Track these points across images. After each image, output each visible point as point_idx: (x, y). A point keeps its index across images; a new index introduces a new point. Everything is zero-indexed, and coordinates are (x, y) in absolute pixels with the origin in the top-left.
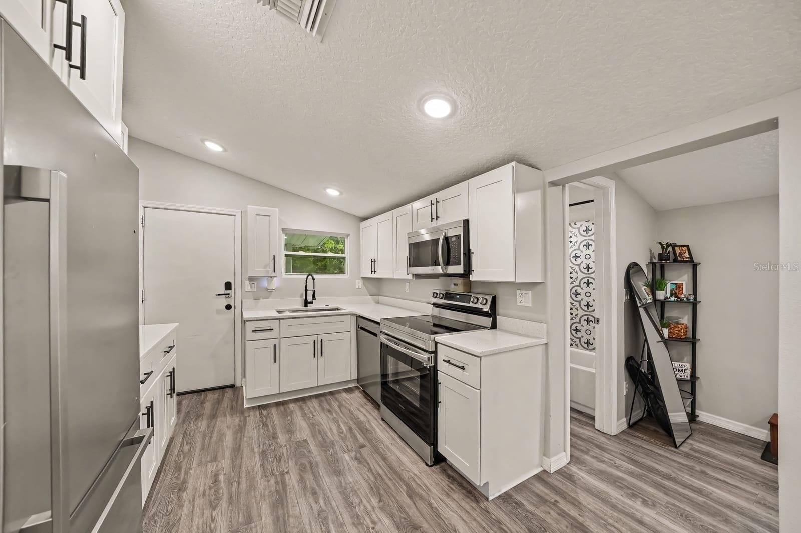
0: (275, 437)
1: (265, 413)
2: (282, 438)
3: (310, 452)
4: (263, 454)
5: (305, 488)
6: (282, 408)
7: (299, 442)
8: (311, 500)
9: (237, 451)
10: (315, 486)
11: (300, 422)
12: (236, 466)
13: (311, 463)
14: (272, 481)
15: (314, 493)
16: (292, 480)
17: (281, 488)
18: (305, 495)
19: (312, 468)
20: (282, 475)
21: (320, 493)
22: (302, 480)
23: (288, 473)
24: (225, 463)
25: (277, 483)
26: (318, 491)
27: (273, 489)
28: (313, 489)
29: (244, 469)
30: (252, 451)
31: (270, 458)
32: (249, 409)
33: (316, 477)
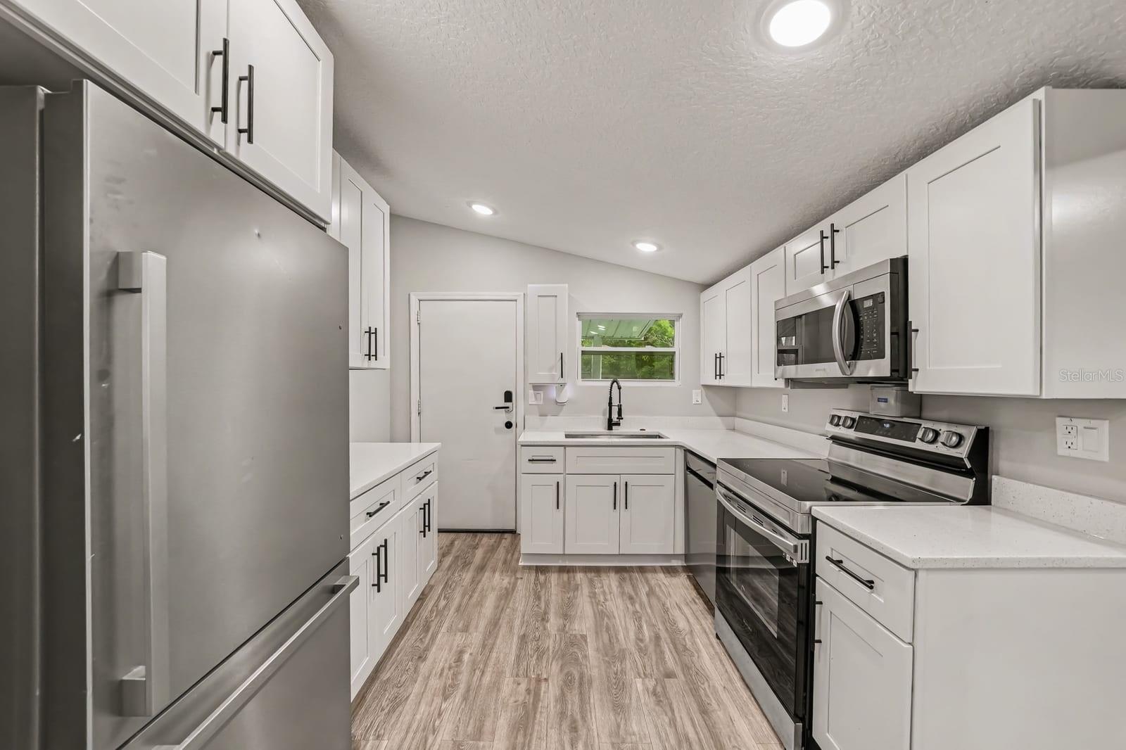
0: (544, 618)
1: (542, 578)
2: (553, 623)
3: (586, 657)
4: (523, 638)
5: (562, 714)
6: (565, 576)
7: (575, 636)
8: (566, 738)
9: (495, 624)
10: (578, 717)
11: (584, 605)
12: (487, 647)
13: (581, 678)
14: (523, 686)
15: (574, 729)
16: (550, 692)
17: (531, 701)
18: (561, 725)
19: (581, 684)
20: (539, 680)
21: (582, 732)
22: (562, 699)
23: (546, 680)
24: (476, 637)
25: (528, 691)
26: (580, 727)
27: (521, 699)
28: (574, 721)
29: (494, 655)
30: (511, 628)
31: (531, 647)
32: (524, 567)
33: (583, 701)
